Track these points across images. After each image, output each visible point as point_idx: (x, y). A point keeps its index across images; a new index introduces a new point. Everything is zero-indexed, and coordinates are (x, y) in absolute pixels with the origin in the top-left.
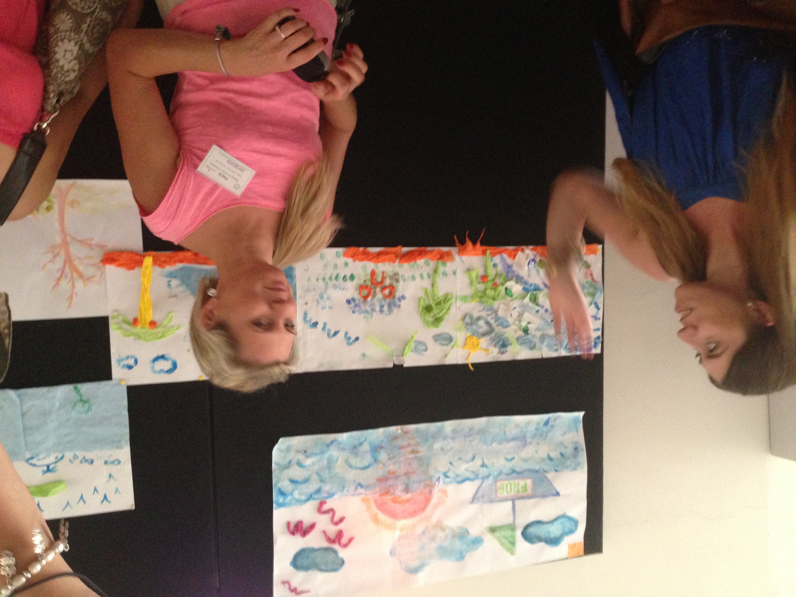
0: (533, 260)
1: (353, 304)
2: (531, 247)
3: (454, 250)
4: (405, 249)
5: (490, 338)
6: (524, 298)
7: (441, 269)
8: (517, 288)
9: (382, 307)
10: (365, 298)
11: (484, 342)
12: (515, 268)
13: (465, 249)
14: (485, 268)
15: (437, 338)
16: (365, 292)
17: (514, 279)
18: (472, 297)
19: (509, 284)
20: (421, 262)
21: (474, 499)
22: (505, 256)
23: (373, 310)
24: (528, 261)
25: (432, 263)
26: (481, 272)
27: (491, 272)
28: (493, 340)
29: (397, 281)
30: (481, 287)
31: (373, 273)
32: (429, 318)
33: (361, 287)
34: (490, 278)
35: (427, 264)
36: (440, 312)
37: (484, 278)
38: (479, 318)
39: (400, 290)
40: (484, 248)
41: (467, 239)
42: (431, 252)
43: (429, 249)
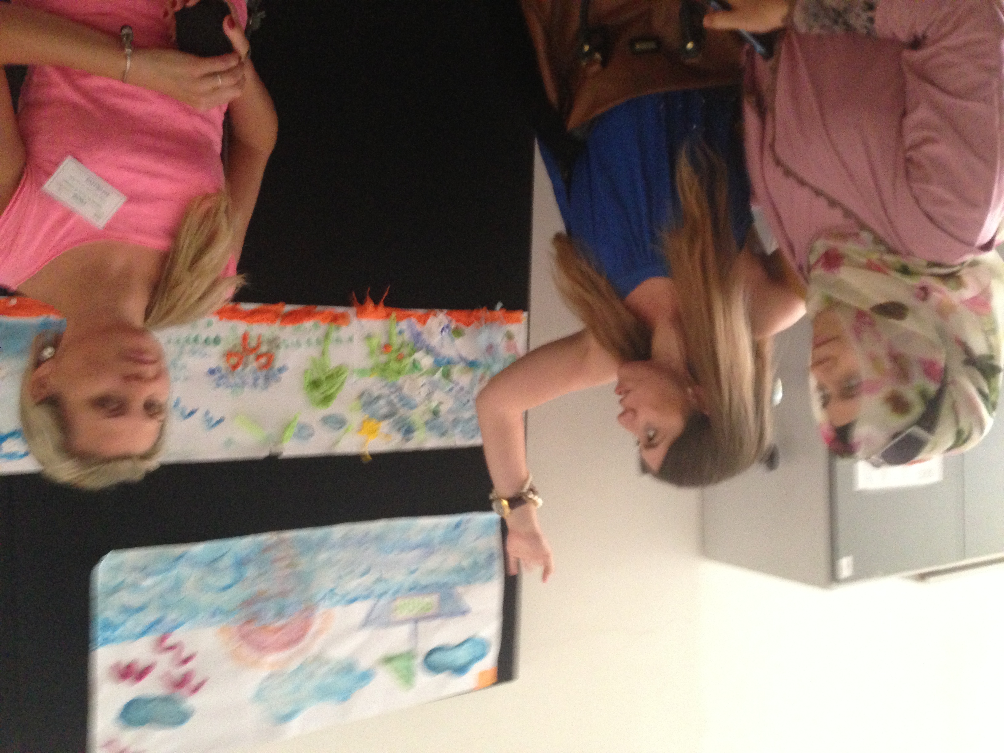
0: (447, 327)
1: (217, 375)
2: (445, 311)
3: (351, 311)
4: (288, 308)
5: (394, 421)
6: (434, 373)
7: (334, 335)
8: (426, 361)
9: (256, 380)
10: (235, 367)
11: (384, 426)
12: (425, 336)
13: (366, 309)
14: (389, 335)
15: (326, 420)
16: (234, 360)
17: (424, 349)
18: (372, 370)
19: (418, 356)
20: (308, 324)
21: (367, 622)
22: (413, 320)
23: (244, 383)
24: (442, 327)
25: (323, 327)
26: (383, 340)
27: (396, 341)
28: (396, 423)
29: (278, 346)
30: (384, 358)
31: (245, 337)
32: (318, 394)
33: (229, 355)
34: (395, 347)
35: (316, 326)
36: (331, 388)
37: (386, 347)
38: (378, 398)
39: (280, 361)
40: (389, 310)
41: (368, 297)
42: (321, 313)
43: (320, 308)
